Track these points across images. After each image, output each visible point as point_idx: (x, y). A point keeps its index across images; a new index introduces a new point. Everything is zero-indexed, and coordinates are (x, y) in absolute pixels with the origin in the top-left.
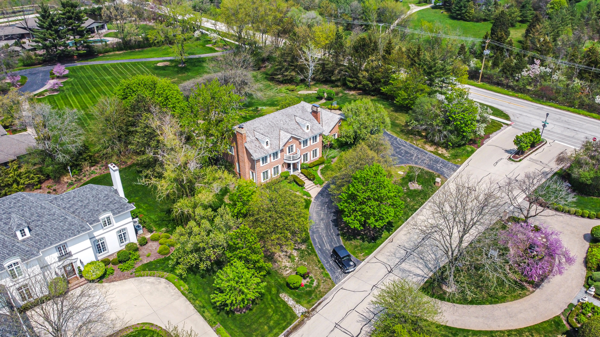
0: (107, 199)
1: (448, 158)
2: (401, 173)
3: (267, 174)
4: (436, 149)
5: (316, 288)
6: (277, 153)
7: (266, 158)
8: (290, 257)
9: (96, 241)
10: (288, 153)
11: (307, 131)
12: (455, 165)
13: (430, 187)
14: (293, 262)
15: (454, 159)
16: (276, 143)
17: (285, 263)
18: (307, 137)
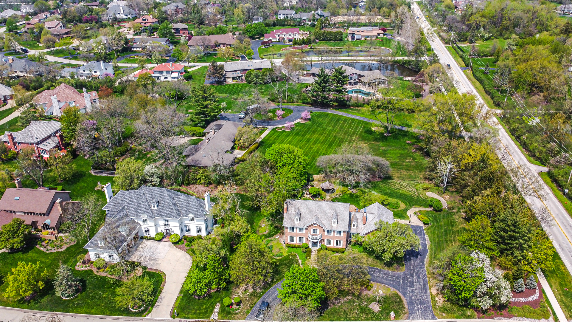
0: (197, 208)
1: (437, 307)
2: (381, 292)
3: (293, 239)
4: (438, 294)
5: (235, 314)
6: (303, 229)
7: (293, 228)
8: (246, 290)
9: (185, 225)
10: (312, 233)
11: (333, 225)
12: (433, 315)
13: (385, 315)
14: (244, 294)
15: (440, 311)
16: (305, 223)
17: (240, 292)
18: (329, 229)
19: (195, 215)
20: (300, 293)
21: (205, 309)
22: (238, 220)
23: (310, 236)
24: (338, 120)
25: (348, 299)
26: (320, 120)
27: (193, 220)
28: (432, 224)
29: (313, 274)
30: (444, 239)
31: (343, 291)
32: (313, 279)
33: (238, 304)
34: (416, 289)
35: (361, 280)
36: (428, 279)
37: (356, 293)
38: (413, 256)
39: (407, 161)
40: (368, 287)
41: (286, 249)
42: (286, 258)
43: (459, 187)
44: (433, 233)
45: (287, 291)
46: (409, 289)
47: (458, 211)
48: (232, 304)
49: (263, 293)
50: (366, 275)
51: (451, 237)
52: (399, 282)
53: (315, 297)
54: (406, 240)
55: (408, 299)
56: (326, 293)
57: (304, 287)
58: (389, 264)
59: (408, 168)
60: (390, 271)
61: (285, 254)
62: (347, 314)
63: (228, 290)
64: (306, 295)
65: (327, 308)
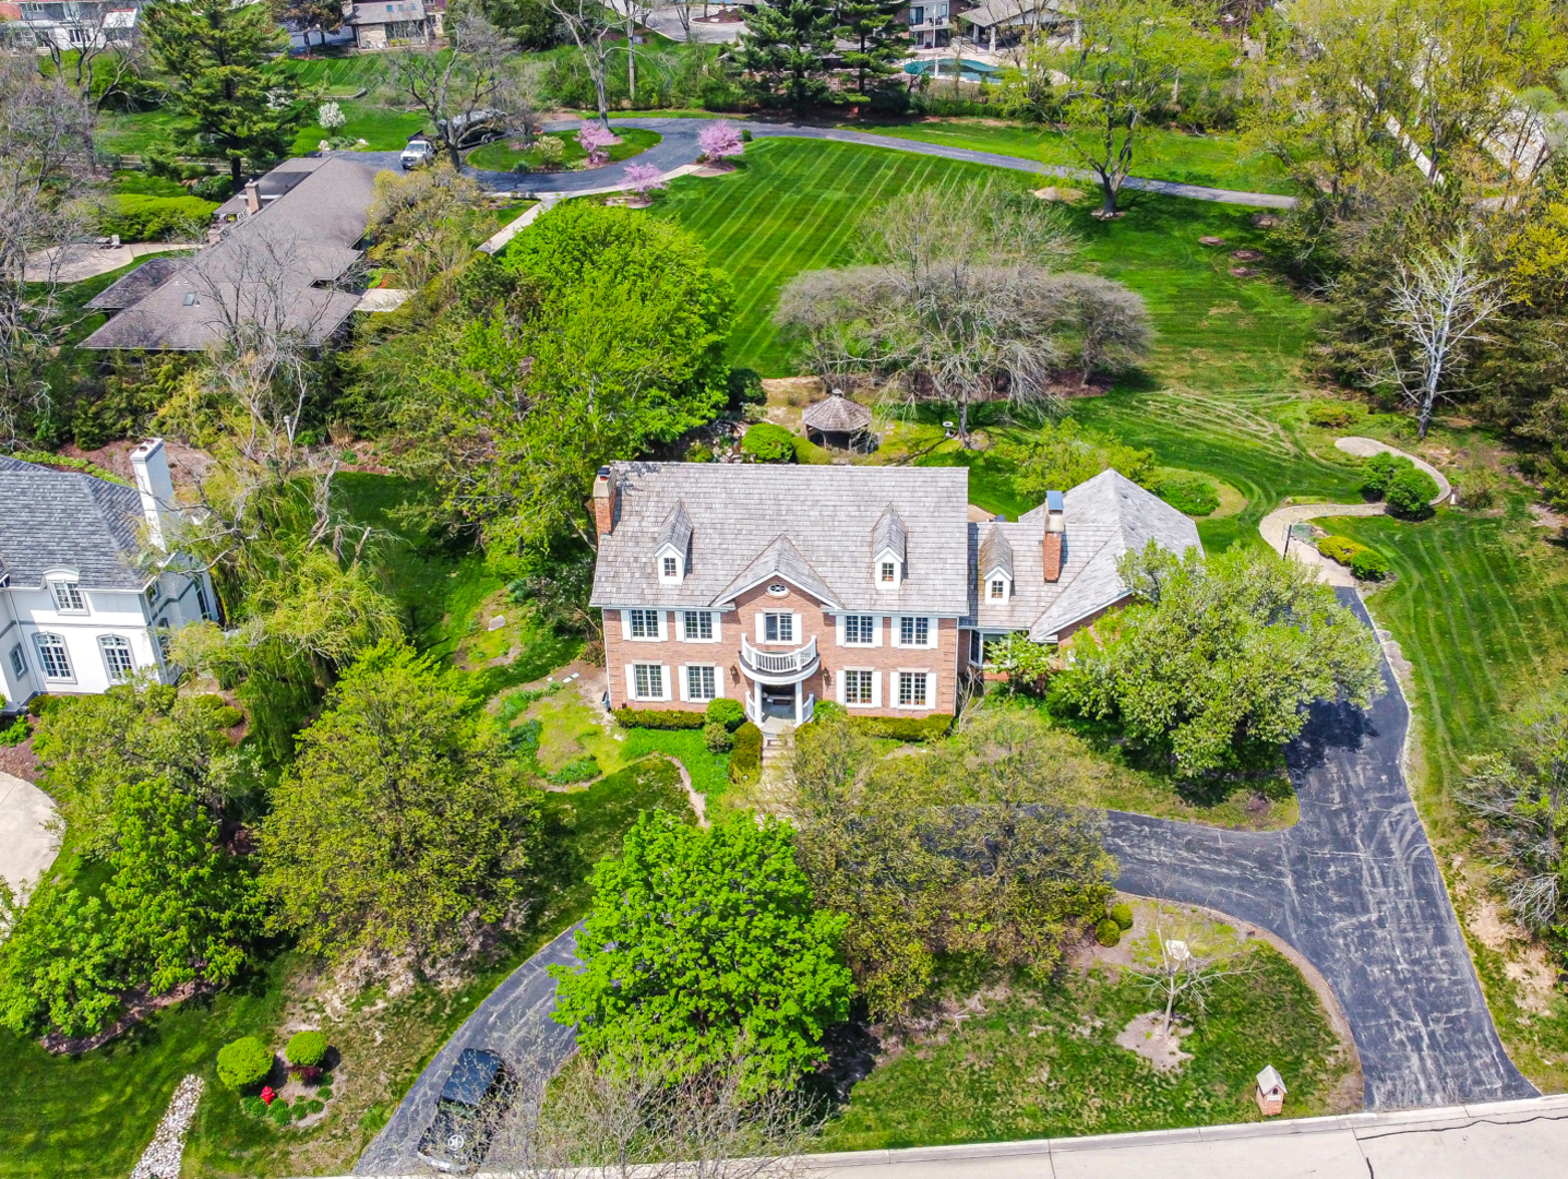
0: (93, 533)
1: (1524, 1021)
2: (1178, 949)
3: (657, 681)
4: (1513, 944)
5: (294, 1137)
6: (706, 617)
7: (652, 617)
8: (370, 985)
9: (36, 636)
10: (761, 636)
11: (880, 584)
12: (1511, 1072)
13: (1221, 1089)
14: (357, 1007)
15: (1545, 1041)
16: (717, 580)
17: (335, 995)
18: (861, 608)
19: (83, 571)
20: (693, 990)
21: (107, 1114)
22: (320, 579)
23: (751, 654)
24: (873, 166)
25: (987, 1003)
26: (789, 166)
27: (78, 603)
28: (1399, 574)
29: (772, 864)
30: (1480, 648)
31: (959, 957)
32: (770, 896)
33: (318, 1071)
34: (1381, 923)
35: (1067, 884)
36: (1438, 860)
37: (1041, 967)
38: (1335, 741)
39: (1213, 311)
40: (1103, 927)
41: (620, 737)
42: (616, 789)
43: (1502, 403)
44: (1418, 620)
45: (603, 983)
46: (1342, 923)
47: (1517, 512)
48: (275, 1076)
49: (476, 994)
50: (1092, 855)
51: (1515, 633)
52: (1277, 887)
53: (790, 1008)
54: (1306, 647)
55: (1345, 984)
56: (855, 979)
57: (718, 949)
58: (1206, 791)
59: (1224, 341)
60: (1213, 829)
61: (612, 767)
62: (990, 1097)
63: (260, 993)
64: (727, 996)
65: (868, 1066)
